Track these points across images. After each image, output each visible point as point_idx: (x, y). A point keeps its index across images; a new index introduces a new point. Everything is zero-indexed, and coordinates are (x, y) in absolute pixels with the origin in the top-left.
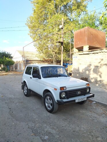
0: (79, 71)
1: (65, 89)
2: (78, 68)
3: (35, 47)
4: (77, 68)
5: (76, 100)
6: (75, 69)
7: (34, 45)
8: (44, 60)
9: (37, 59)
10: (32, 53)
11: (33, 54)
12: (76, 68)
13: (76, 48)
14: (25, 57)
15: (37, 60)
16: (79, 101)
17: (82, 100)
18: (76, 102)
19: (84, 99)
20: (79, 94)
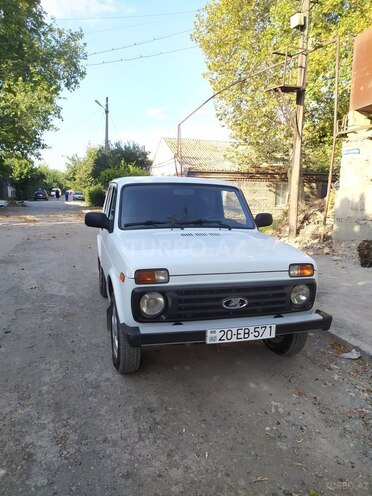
0: (363, 210)
1: (162, 278)
2: (362, 198)
3: (223, 122)
4: (357, 200)
5: (209, 335)
6: (348, 201)
7: (218, 115)
8: (254, 171)
9: (228, 166)
10: (214, 144)
11: (215, 149)
12: (350, 199)
13: (361, 111)
14: (187, 160)
15: (228, 169)
16: (224, 338)
17: (246, 336)
18: (208, 342)
19: (257, 334)
20: (238, 307)
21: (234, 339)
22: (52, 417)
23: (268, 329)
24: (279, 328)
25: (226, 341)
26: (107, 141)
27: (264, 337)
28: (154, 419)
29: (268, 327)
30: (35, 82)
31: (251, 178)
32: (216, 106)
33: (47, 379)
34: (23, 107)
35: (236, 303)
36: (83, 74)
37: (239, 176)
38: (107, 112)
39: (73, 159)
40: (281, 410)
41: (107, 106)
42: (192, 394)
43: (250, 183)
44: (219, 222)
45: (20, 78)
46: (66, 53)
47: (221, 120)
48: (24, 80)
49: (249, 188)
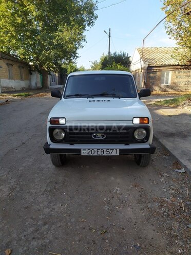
5: (82, 151)
7: (167, 32)
8: (189, 64)
9: (172, 62)
14: (148, 60)
16: (90, 153)
17: (102, 153)
18: (82, 154)
19: (108, 153)
20: (101, 138)
21: (96, 154)
22: (15, 180)
23: (115, 151)
24: (121, 151)
25: (91, 155)
26: (109, 52)
27: (112, 155)
28: (55, 187)
29: (114, 149)
30: (72, 25)
31: (187, 68)
32: (166, 27)
33: (24, 165)
34: (67, 38)
35: (99, 136)
36: (96, 17)
37: (179, 67)
38: (110, 36)
39: (94, 63)
40: (118, 192)
41: (110, 33)
42: (81, 178)
43: (186, 71)
44: (114, 94)
45: (66, 24)
46: (87, 8)
47: (169, 34)
48: (67, 25)
49: (185, 74)
